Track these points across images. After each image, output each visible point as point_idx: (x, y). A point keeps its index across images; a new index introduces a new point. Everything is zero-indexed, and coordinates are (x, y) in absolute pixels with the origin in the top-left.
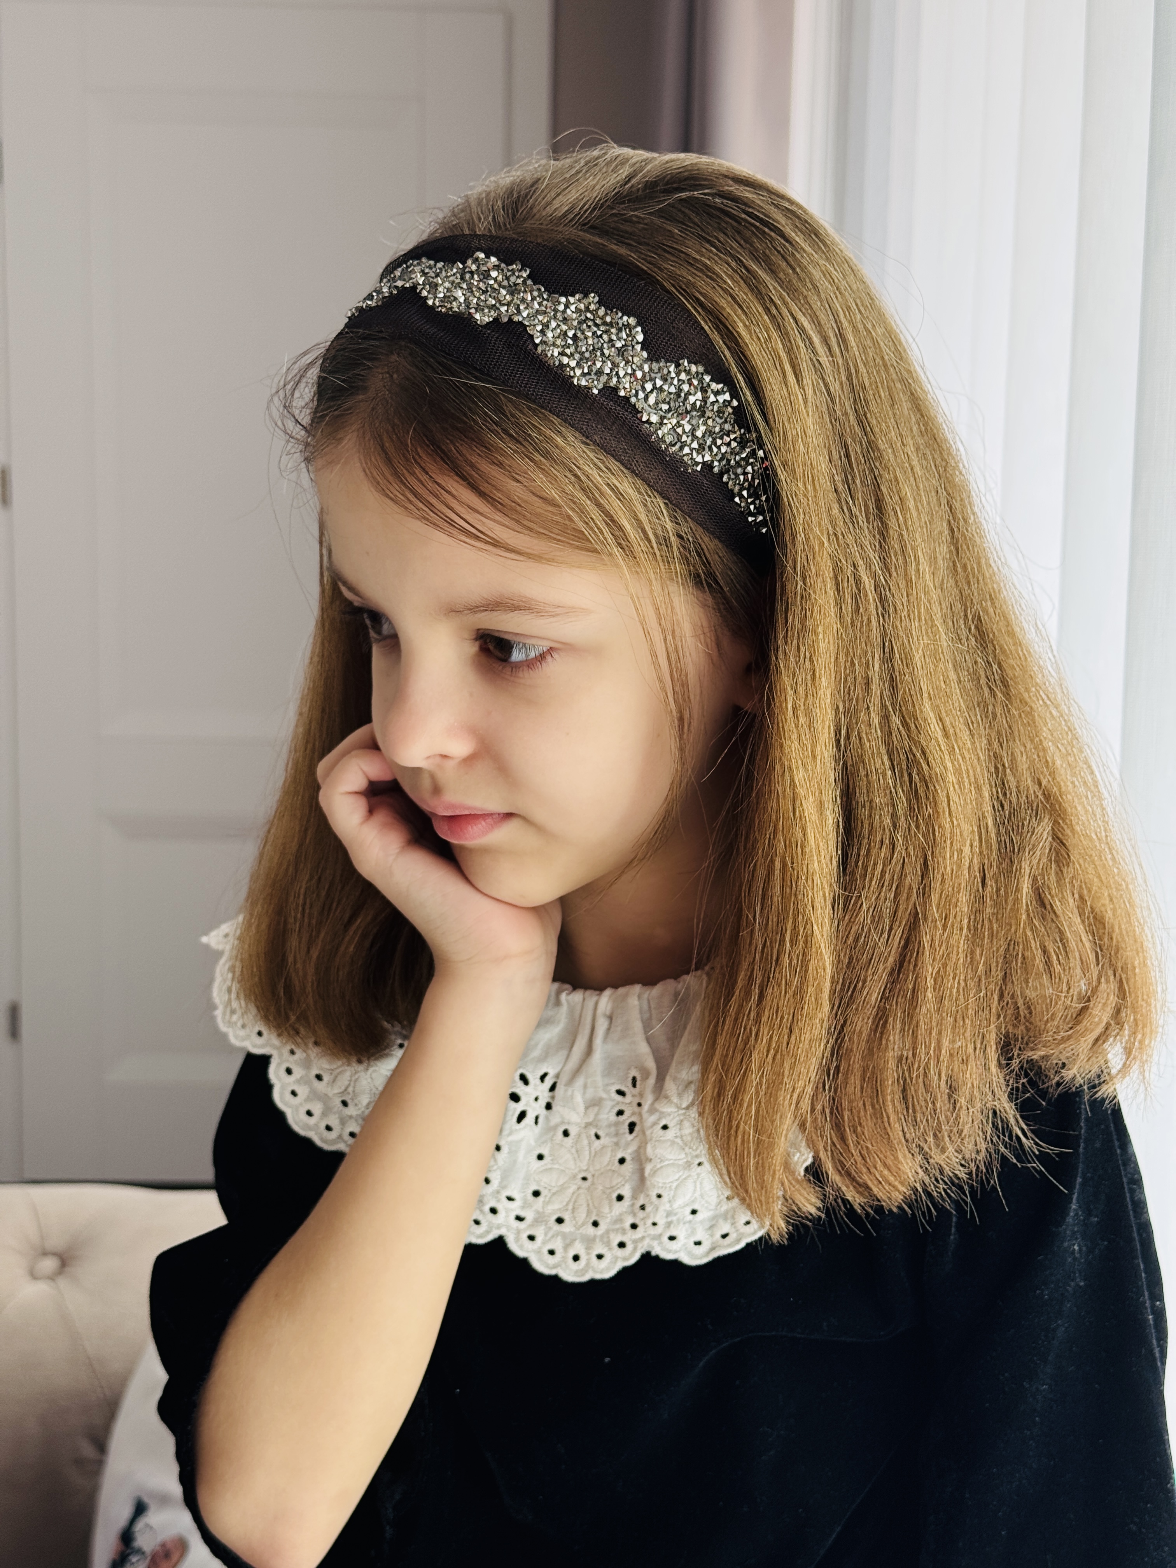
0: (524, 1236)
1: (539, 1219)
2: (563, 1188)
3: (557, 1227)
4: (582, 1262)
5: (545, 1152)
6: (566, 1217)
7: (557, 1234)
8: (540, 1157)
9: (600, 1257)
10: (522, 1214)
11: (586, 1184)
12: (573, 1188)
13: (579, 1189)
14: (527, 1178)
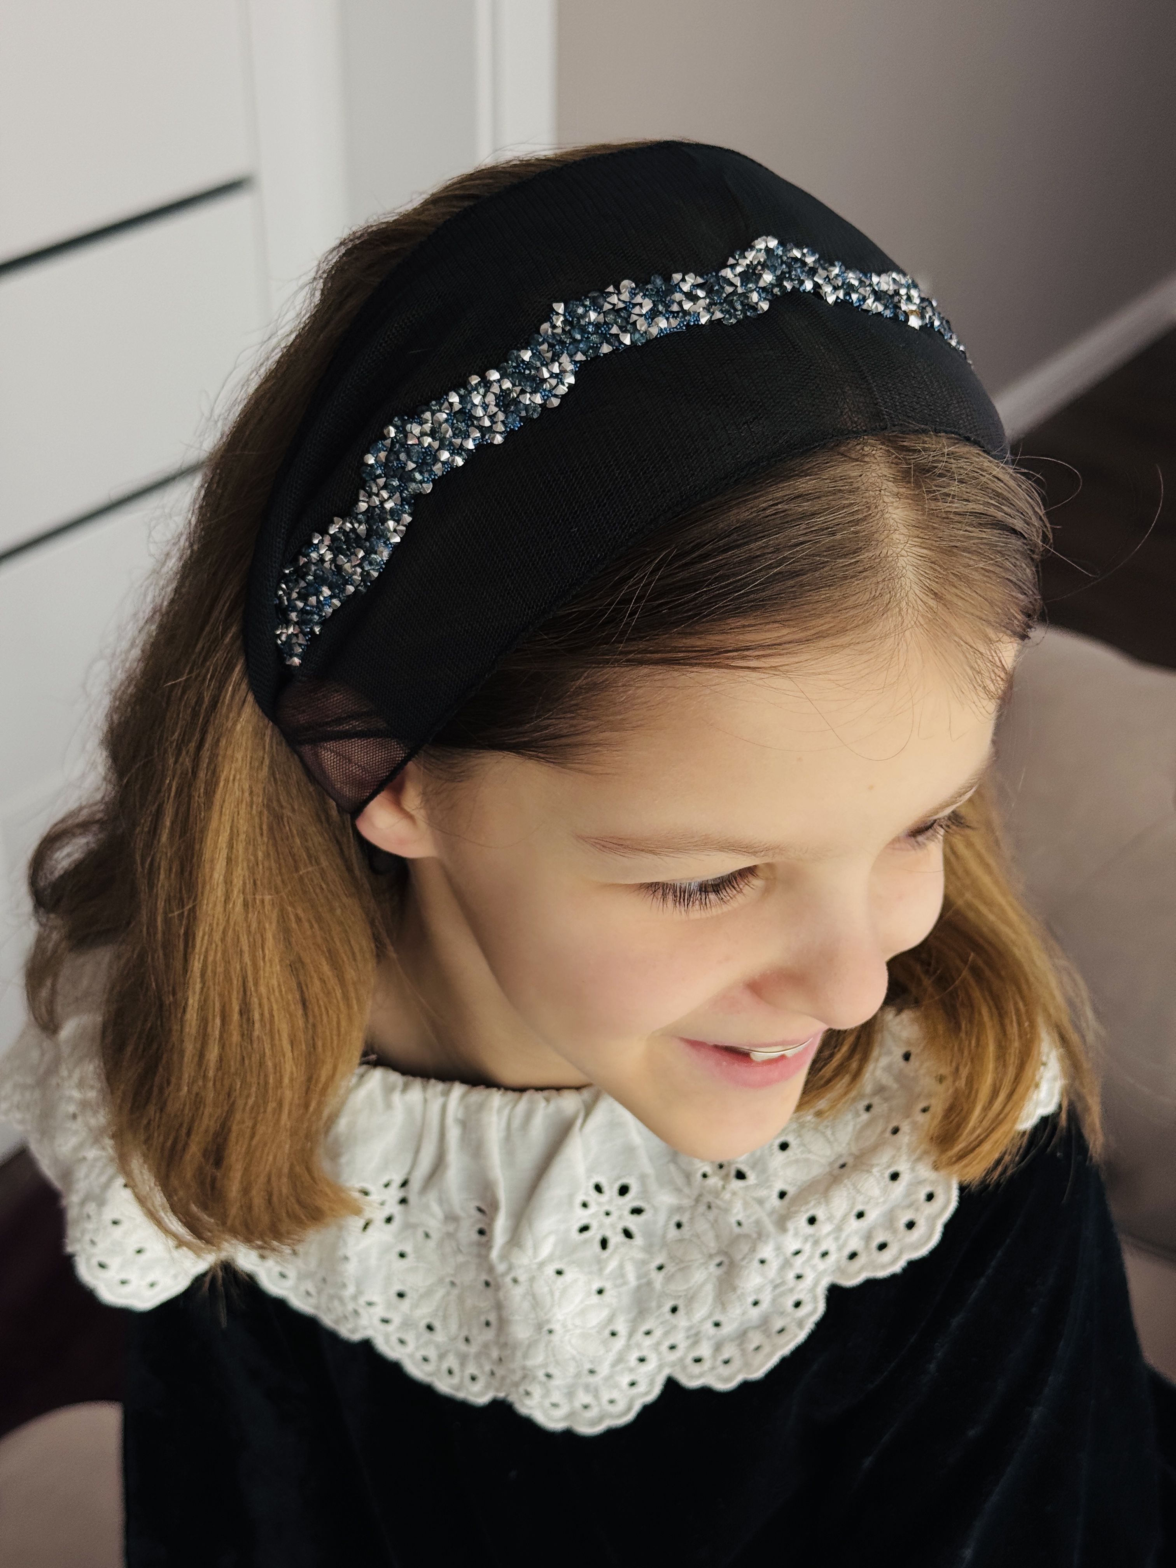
0: (394, 1340)
1: (407, 1324)
2: (428, 1293)
3: (427, 1335)
4: (455, 1380)
5: (408, 1248)
6: (437, 1324)
7: (427, 1344)
8: (402, 1255)
9: (473, 1378)
10: (387, 1315)
11: (455, 1292)
12: (440, 1293)
13: (448, 1293)
14: (388, 1279)
